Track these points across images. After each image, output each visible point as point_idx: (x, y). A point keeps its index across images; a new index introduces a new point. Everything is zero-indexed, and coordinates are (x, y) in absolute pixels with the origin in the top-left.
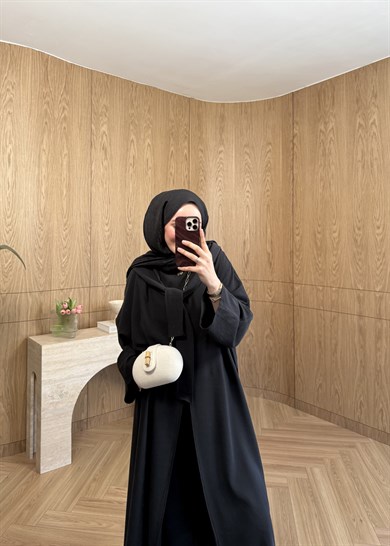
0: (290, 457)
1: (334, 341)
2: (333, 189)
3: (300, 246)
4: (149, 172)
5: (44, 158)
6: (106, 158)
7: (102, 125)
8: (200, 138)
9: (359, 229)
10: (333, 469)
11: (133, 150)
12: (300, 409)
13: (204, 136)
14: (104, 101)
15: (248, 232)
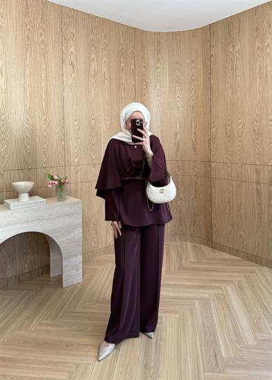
0: (210, 280)
1: (239, 202)
2: (239, 94)
3: (216, 135)
4: (106, 82)
5: (28, 72)
6: (74, 72)
7: (71, 47)
8: (143, 57)
9: (257, 122)
10: (240, 287)
11: (93, 66)
12: (216, 249)
13: (146, 56)
14: (71, 29)
15: (178, 126)
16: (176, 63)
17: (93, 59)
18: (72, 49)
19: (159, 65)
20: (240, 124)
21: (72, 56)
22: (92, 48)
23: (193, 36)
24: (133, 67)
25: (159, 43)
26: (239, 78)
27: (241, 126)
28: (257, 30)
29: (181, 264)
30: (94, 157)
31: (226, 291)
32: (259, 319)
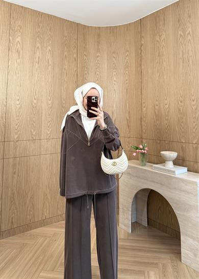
2: (165, 77)
3: (146, 114)
6: (19, 58)
7: (17, 37)
8: (85, 48)
9: (181, 102)
11: (38, 53)
13: (87, 46)
14: (19, 23)
15: (115, 106)
16: (113, 53)
17: (38, 48)
18: (19, 39)
19: (99, 54)
20: (166, 105)
21: (18, 45)
22: (38, 39)
23: (127, 30)
24: (75, 55)
25: (99, 35)
26: (164, 63)
27: (167, 106)
28: (179, 21)
30: (34, 134)
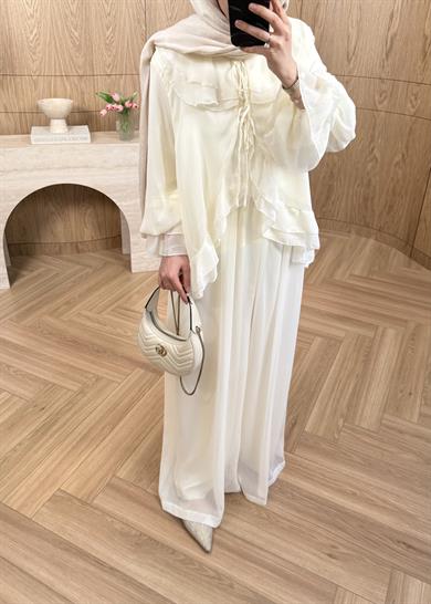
0: (366, 311)
10: (414, 334)
12: (415, 260)
29: (332, 275)
31: (382, 336)
32: (410, 394)
